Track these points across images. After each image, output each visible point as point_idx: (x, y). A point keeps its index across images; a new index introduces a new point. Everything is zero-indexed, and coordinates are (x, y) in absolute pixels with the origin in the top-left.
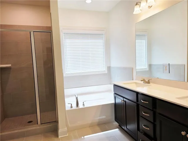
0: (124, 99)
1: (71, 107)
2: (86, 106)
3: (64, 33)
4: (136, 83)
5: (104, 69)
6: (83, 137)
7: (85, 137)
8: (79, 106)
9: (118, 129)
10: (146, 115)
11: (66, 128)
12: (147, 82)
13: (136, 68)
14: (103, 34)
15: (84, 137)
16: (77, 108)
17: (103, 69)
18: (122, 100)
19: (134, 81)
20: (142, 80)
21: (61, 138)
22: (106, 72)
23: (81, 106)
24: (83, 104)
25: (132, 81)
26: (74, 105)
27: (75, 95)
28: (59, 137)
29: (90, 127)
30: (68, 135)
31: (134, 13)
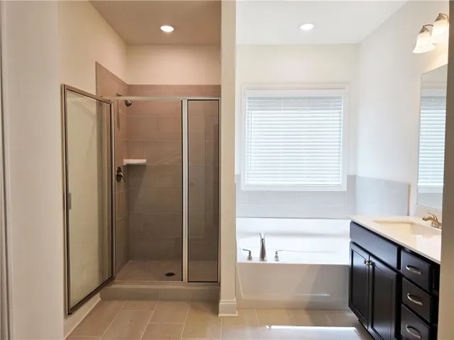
0: (372, 259)
1: (250, 258)
2: (282, 260)
3: (249, 98)
4: (412, 224)
5: (339, 181)
6: (268, 327)
7: (273, 327)
8: (265, 259)
9: (354, 328)
10: (416, 302)
11: (235, 300)
12: (439, 224)
13: (419, 184)
14: (341, 98)
15: (270, 327)
16: (261, 262)
17: (336, 181)
18: (367, 260)
19: (411, 219)
20: (426, 217)
21: (223, 317)
22: (345, 189)
23: (270, 258)
24: (275, 255)
25: (405, 218)
26: (256, 255)
27: (260, 234)
28: (220, 315)
29: (286, 309)
30: (237, 315)
31: (415, 51)
